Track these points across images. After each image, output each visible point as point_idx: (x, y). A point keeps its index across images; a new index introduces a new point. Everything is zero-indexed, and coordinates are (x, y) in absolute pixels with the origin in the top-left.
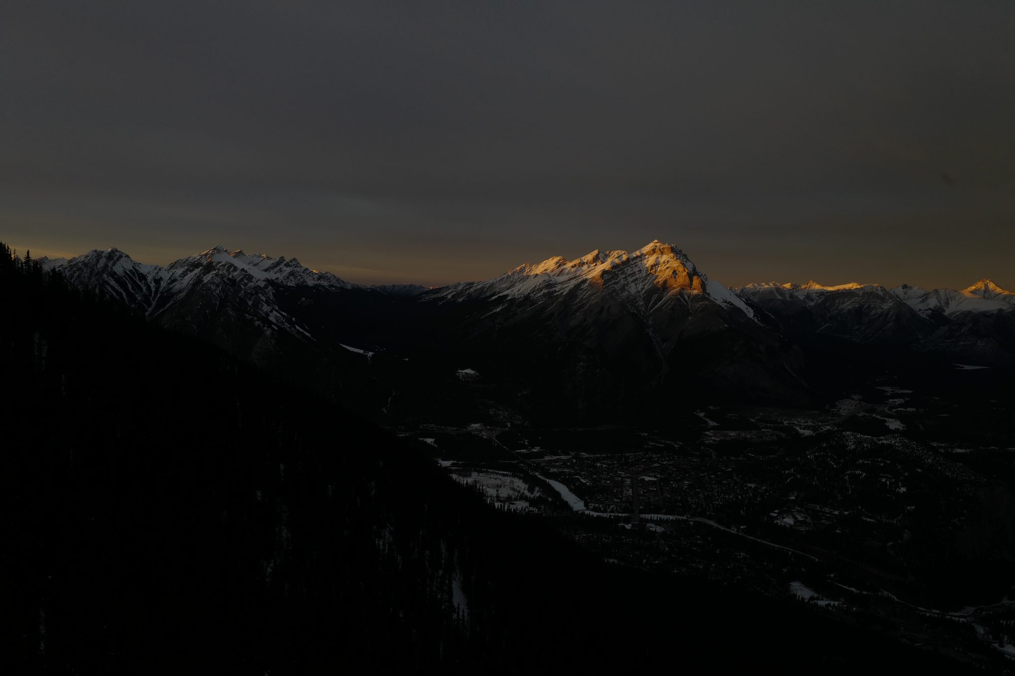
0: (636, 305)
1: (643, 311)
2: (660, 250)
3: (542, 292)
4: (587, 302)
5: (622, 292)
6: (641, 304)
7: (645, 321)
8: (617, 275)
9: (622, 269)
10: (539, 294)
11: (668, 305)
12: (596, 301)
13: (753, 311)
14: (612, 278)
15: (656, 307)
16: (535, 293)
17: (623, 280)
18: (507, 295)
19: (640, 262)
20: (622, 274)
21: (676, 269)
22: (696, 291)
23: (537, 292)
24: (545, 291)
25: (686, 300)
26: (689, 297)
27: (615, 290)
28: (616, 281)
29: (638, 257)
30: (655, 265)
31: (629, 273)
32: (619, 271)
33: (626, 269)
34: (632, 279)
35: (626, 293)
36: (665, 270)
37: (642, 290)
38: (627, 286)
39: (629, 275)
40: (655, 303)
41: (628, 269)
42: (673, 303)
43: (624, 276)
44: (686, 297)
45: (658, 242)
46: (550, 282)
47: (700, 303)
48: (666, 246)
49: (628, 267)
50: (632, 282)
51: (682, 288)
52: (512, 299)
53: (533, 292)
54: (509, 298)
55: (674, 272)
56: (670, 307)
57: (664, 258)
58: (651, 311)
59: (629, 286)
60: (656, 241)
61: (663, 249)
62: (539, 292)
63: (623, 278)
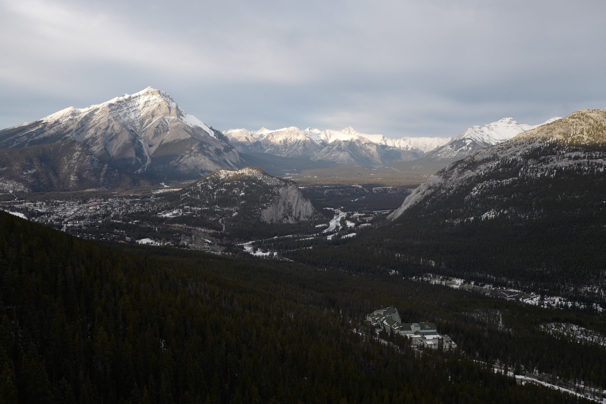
0: (134, 125)
1: (139, 129)
2: (151, 92)
3: (68, 118)
4: (98, 123)
5: (124, 117)
6: (138, 125)
7: (139, 135)
8: (122, 107)
9: (125, 104)
10: (66, 120)
11: (155, 125)
12: (104, 121)
13: (214, 133)
14: (118, 108)
15: (147, 127)
16: (63, 119)
17: (126, 110)
18: (42, 121)
19: (138, 100)
20: (125, 106)
21: (160, 104)
22: (173, 117)
23: (65, 118)
24: (70, 117)
25: (167, 122)
26: (168, 121)
27: (119, 116)
28: (120, 110)
29: (137, 97)
30: (148, 101)
31: (130, 106)
32: (123, 104)
33: (129, 104)
34: (132, 110)
35: (127, 118)
36: (154, 104)
37: (138, 117)
38: (129, 114)
39: (130, 108)
40: (147, 125)
41: (130, 104)
42: (158, 124)
43: (126, 108)
44: (167, 121)
45: (150, 88)
46: (75, 112)
47: (175, 124)
48: (156, 90)
49: (130, 102)
50: (132, 111)
51: (165, 115)
52: (45, 123)
53: (62, 118)
54: (43, 122)
55: (159, 105)
56: (155, 126)
57: (154, 97)
58: (144, 129)
59: (130, 114)
60: (149, 87)
61: (153, 92)
62: (66, 118)
63: (126, 109)
